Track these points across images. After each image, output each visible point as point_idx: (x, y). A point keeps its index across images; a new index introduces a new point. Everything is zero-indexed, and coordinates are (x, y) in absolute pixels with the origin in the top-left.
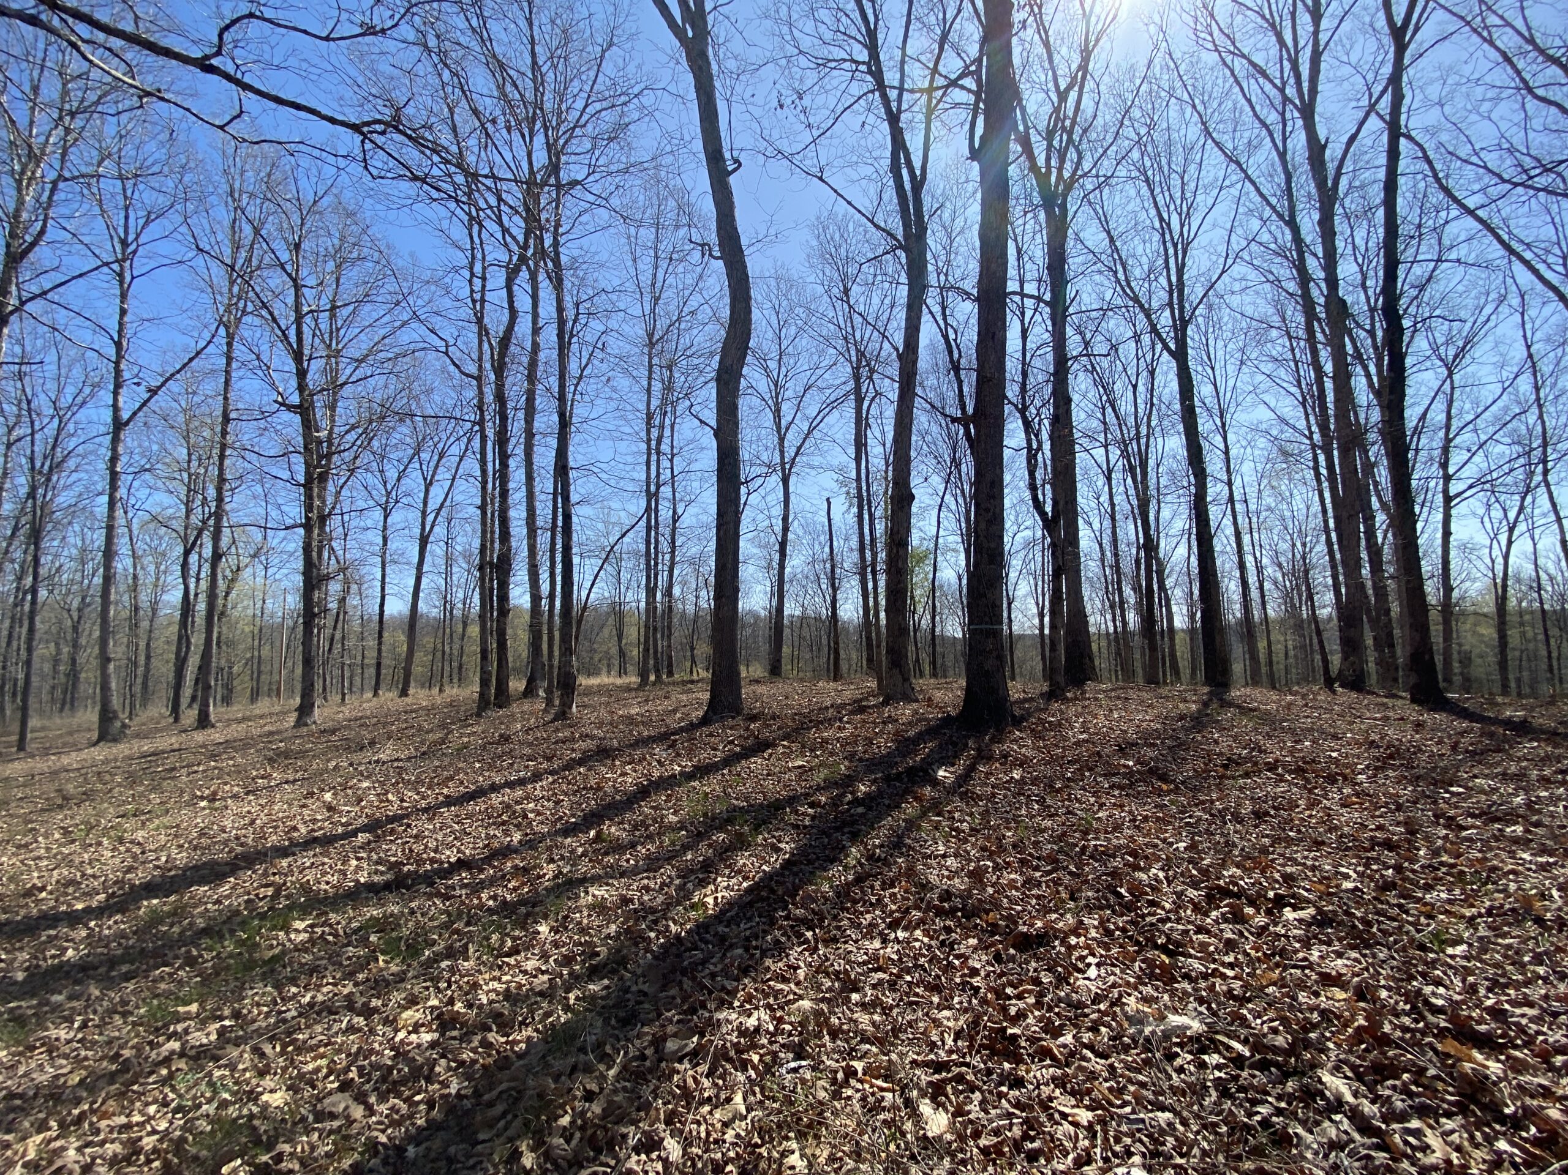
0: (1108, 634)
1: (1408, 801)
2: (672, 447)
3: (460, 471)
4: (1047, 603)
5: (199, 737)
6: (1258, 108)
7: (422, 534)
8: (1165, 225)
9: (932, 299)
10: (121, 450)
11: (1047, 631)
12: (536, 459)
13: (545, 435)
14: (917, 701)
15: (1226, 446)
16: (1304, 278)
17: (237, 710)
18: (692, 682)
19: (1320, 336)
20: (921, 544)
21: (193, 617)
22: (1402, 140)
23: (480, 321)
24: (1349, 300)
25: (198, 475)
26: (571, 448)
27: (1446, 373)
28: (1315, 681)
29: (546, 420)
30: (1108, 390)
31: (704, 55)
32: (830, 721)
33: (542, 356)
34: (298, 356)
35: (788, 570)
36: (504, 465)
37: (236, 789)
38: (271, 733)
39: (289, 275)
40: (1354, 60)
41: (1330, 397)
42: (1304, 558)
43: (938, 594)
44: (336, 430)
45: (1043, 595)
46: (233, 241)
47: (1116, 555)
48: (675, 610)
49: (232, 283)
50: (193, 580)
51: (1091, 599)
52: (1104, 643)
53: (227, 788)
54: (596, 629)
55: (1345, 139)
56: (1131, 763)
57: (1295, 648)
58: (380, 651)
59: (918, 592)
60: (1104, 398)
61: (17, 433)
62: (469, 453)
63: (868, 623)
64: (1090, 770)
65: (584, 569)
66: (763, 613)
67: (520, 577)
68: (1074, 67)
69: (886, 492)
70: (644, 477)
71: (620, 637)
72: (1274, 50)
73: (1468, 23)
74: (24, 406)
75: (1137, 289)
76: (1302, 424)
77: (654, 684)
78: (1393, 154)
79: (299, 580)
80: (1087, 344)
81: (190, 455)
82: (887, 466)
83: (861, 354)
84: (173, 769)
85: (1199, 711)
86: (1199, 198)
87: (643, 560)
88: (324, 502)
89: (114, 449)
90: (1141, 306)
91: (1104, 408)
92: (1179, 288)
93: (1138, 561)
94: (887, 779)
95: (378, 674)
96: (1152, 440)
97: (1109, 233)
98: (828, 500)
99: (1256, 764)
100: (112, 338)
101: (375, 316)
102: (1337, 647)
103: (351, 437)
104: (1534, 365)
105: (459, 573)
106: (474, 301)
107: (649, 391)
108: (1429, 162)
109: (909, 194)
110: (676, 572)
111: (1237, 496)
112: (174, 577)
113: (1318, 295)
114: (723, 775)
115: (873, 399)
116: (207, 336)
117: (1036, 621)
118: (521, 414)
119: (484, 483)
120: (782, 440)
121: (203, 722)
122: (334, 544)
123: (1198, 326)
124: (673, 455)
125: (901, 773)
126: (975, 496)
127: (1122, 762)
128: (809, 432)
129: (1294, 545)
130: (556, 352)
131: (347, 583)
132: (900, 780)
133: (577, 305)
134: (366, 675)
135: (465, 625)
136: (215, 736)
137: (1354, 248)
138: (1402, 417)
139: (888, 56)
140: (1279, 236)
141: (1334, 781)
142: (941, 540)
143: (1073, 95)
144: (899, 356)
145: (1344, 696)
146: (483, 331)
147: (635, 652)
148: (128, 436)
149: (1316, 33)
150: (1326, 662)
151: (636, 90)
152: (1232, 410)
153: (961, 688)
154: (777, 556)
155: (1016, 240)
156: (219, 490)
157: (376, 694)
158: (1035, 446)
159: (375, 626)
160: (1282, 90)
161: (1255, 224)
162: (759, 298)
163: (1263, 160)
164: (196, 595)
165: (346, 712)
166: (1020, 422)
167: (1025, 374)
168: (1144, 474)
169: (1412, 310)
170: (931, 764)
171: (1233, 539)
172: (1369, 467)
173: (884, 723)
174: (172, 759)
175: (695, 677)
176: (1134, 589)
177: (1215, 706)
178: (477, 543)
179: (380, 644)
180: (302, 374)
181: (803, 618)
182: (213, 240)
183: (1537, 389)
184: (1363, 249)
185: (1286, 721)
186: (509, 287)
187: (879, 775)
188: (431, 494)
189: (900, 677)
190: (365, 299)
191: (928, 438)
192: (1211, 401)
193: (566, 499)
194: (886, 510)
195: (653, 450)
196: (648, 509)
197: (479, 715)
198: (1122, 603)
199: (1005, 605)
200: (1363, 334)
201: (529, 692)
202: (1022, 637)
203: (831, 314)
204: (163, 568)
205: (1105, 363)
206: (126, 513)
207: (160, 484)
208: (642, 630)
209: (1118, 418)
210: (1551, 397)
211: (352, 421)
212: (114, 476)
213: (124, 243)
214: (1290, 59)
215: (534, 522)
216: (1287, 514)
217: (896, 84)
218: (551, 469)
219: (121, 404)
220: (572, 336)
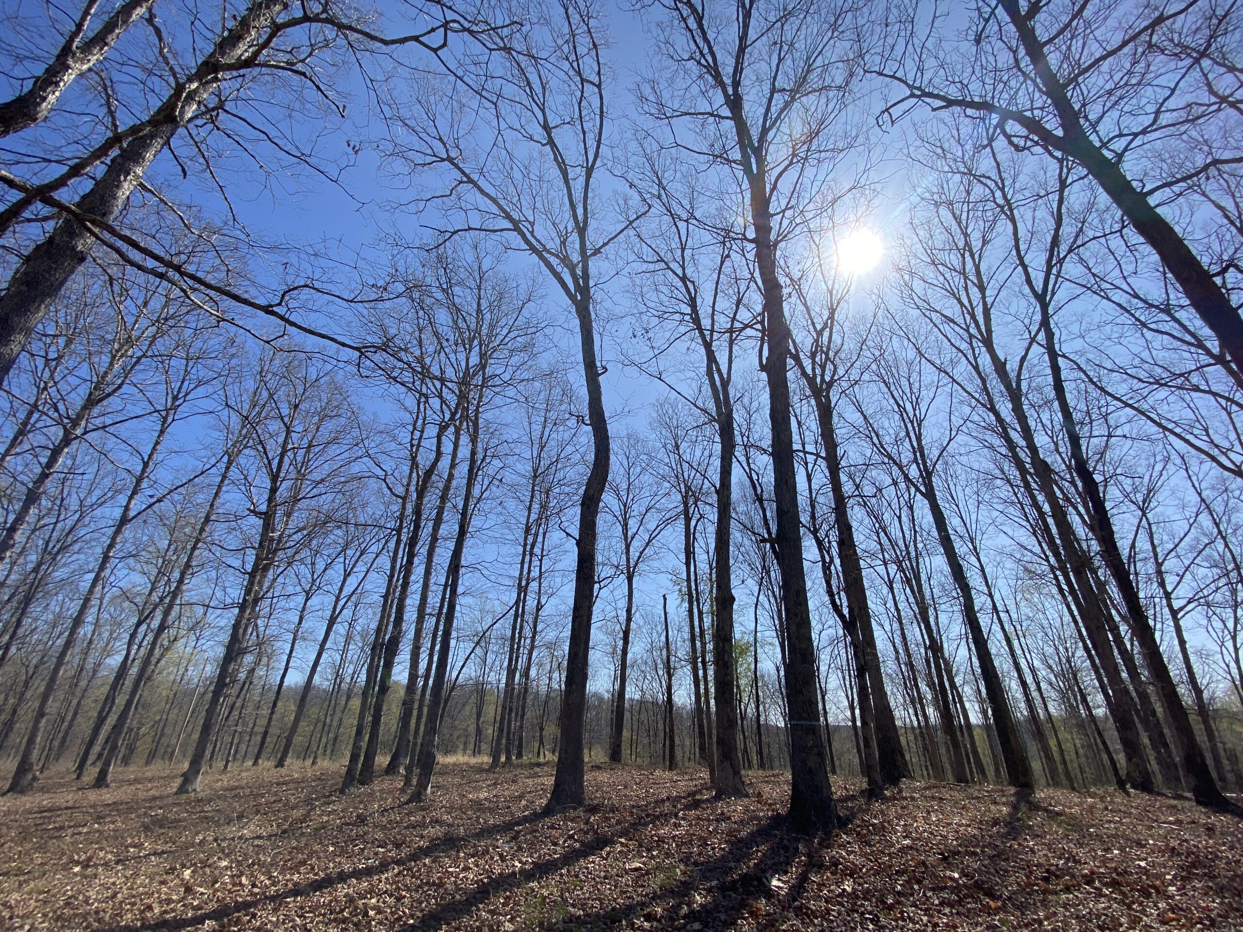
0: (913, 727)
1: (1219, 915)
2: (543, 550)
3: (375, 565)
4: (855, 696)
5: (93, 796)
6: (953, 341)
7: (332, 616)
8: (902, 410)
9: (739, 452)
10: (118, 540)
11: (859, 724)
12: (435, 559)
13: (446, 539)
14: (747, 796)
15: (981, 566)
16: (1011, 445)
17: (132, 771)
18: (538, 765)
19: (1034, 486)
20: (743, 637)
21: (125, 679)
22: (1059, 359)
23: (414, 459)
24: (1049, 460)
25: (170, 561)
26: (464, 550)
27: (1140, 513)
28: (1109, 782)
29: (450, 527)
30: (878, 519)
31: (587, 309)
32: (665, 817)
33: (454, 483)
34: (274, 478)
35: (629, 656)
36: (410, 562)
37: (109, 856)
38: (154, 798)
39: (285, 424)
40: (1013, 312)
41: (1054, 530)
42: (1068, 661)
43: (760, 684)
44: (287, 532)
45: (852, 689)
46: (252, 401)
47: (909, 656)
48: (530, 690)
49: (243, 427)
50: (136, 647)
51: (893, 693)
52: (911, 738)
53: (102, 854)
54: (459, 706)
55: (1018, 358)
56: (956, 875)
57: (1083, 747)
58: (270, 719)
59: (743, 682)
60: (877, 525)
61: (46, 521)
62: (384, 551)
63: (699, 710)
64: (919, 882)
65: (459, 651)
66: (607, 696)
67: (403, 657)
68: (825, 318)
69: (711, 592)
70: (517, 574)
71: (479, 715)
72: (958, 307)
73: (1089, 289)
74: (58, 502)
75: (889, 450)
76: (1037, 549)
77: (504, 765)
78: (1056, 369)
79: (221, 651)
80: (857, 487)
81: (169, 545)
82: (711, 569)
83: (688, 488)
84: (62, 828)
85: (1010, 815)
86: (922, 393)
87: (508, 643)
88: (261, 587)
89: (113, 539)
90: (895, 462)
91: (878, 533)
92: (919, 451)
93: (928, 661)
94: (723, 888)
95: (263, 743)
96: (920, 560)
97: (862, 413)
98: (664, 596)
99: (1073, 876)
100: (143, 459)
101: (338, 452)
102: (1119, 746)
103: (296, 537)
104: (1208, 507)
105: (354, 650)
106: (412, 446)
107: (529, 509)
108: (1084, 372)
109: (720, 388)
110: (534, 654)
111: (1000, 608)
112: (121, 645)
113: (1024, 456)
114: (561, 875)
115: (698, 520)
116: (213, 461)
117: (848, 714)
118: (431, 524)
119: (391, 576)
120: (628, 547)
121: (101, 781)
122: (259, 622)
123: (940, 476)
124: (542, 556)
125: (734, 882)
126: (785, 598)
127: (948, 873)
128: (650, 541)
129: (1057, 649)
130: (465, 481)
131: (260, 656)
132: (735, 891)
133: (486, 450)
134: (252, 743)
135: (349, 698)
136: (107, 796)
137: (1043, 425)
138: (1116, 548)
139: (704, 311)
140: (986, 418)
141: (1148, 896)
142: (759, 634)
143: (826, 334)
144: (717, 492)
145: (1139, 799)
146: (414, 464)
147: (490, 731)
148: (128, 532)
149: (984, 297)
150: (1113, 762)
151: (543, 325)
152: (979, 537)
153: (787, 782)
154: (621, 643)
155: (796, 416)
156: (183, 574)
157: (255, 763)
158: (828, 560)
159: (272, 696)
160: (967, 331)
161: (968, 410)
162: (616, 449)
163: (962, 371)
164: (134, 660)
165: (226, 781)
166: (814, 541)
167: (813, 507)
168: (920, 586)
169: (1099, 467)
170: (764, 871)
171: (1004, 643)
172: (1101, 585)
173: (717, 820)
174: (64, 817)
175: (542, 760)
176: (928, 685)
177: (1024, 809)
178: (374, 625)
179: (272, 713)
180: (274, 490)
181: (642, 702)
182: (239, 399)
183: (1217, 525)
184: (1050, 426)
185: (1092, 826)
186: (439, 437)
187: (714, 883)
188: (347, 583)
189: (730, 770)
190: (334, 441)
191: (742, 549)
192: (961, 530)
193: (454, 592)
194: (712, 606)
195: (528, 551)
196: (517, 603)
197: (342, 792)
198: (921, 699)
199: (819, 697)
200: (1067, 484)
201: (391, 769)
202: (837, 728)
203: (667, 460)
204: (115, 635)
205: (874, 500)
206: (103, 588)
207: (138, 566)
208: (499, 709)
209: (890, 540)
210: (1230, 531)
211: (301, 525)
212: (106, 558)
213: (175, 398)
214: (969, 313)
215: (424, 609)
216: (1045, 623)
217: (709, 328)
218: (446, 565)
219: (131, 506)
220: (479, 469)
